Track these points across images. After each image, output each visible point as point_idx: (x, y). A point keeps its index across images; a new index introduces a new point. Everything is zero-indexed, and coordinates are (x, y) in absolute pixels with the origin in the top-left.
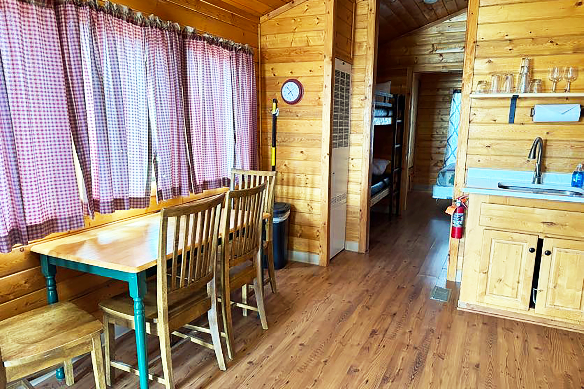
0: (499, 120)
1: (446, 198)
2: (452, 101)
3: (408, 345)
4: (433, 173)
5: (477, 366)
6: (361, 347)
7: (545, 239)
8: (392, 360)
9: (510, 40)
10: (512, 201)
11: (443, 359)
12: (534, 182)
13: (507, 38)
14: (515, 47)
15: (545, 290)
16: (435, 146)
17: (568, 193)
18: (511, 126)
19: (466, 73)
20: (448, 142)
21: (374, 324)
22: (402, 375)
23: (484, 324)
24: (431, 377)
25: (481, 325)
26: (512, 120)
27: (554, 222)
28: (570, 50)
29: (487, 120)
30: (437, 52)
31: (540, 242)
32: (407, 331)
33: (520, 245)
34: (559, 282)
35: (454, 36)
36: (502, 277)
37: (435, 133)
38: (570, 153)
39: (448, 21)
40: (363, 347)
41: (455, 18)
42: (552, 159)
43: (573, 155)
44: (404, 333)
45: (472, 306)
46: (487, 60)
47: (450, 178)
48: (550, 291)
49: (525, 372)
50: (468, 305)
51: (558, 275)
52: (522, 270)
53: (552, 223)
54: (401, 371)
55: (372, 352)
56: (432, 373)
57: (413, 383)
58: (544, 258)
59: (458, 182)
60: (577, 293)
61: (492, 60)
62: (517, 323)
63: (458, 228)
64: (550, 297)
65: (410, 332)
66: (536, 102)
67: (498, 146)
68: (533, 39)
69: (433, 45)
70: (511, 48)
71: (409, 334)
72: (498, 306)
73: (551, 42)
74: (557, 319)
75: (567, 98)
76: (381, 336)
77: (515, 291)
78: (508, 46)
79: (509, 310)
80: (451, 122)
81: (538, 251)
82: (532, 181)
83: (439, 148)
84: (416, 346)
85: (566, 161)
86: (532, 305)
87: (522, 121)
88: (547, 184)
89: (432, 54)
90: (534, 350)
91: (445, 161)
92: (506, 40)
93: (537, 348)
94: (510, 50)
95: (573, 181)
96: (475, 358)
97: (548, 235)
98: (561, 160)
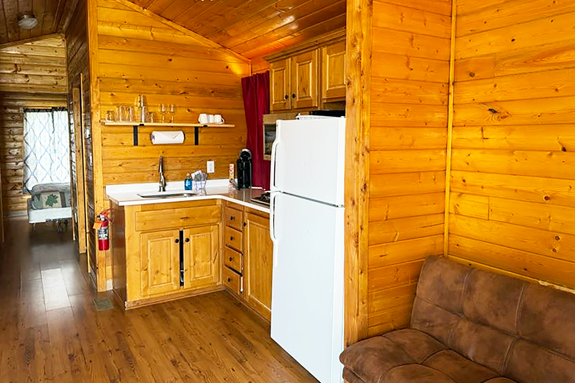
0: (125, 143)
1: (45, 221)
2: (25, 120)
3: (110, 351)
4: (13, 199)
5: (170, 339)
6: (69, 373)
7: (184, 230)
8: (106, 367)
9: (126, 79)
10: (158, 207)
11: (144, 347)
12: (160, 191)
13: (124, 77)
14: (131, 85)
15: (189, 269)
16: (10, 168)
17: (185, 195)
18: (136, 147)
19: (93, 103)
20: (25, 163)
21: (66, 351)
22: (123, 372)
23: (153, 311)
24: (146, 362)
25: (152, 314)
26: (136, 144)
27: (188, 216)
28: (169, 92)
29: (116, 143)
30: (20, 73)
31: (181, 233)
32: (100, 342)
33: (168, 239)
34: (197, 259)
35: (39, 59)
36: (159, 269)
37: (8, 153)
38: (179, 166)
39: (30, 44)
40: (72, 372)
41: (38, 42)
42: (168, 172)
43: (182, 167)
44: (99, 344)
45: (137, 303)
46: (110, 93)
47: (46, 200)
48: (192, 268)
49: (198, 328)
50: (135, 302)
51: (195, 255)
52: (172, 259)
53: (187, 218)
54: (121, 371)
55: (85, 372)
56: (143, 359)
57: (136, 373)
58: (185, 245)
59: (98, 199)
60: (208, 264)
61: (113, 93)
62: (173, 302)
63: (105, 241)
64: (192, 272)
65: (103, 341)
66: (153, 129)
67: (127, 165)
68: (143, 81)
69: (16, 65)
70: (128, 86)
71: (103, 343)
72: (158, 294)
73: (156, 85)
74: (198, 288)
75: (172, 127)
76: (80, 356)
77: (169, 277)
78: (125, 84)
79: (166, 294)
80: (26, 142)
81: (180, 241)
82: (158, 189)
83: (15, 170)
84: (117, 348)
85: (177, 172)
86: (182, 284)
87: (144, 143)
88: (168, 191)
89: (16, 73)
90: (195, 314)
91: (25, 184)
92: (123, 79)
93: (196, 312)
94: (128, 87)
95: (185, 186)
96: (165, 335)
97: (185, 227)
98: (174, 172)
